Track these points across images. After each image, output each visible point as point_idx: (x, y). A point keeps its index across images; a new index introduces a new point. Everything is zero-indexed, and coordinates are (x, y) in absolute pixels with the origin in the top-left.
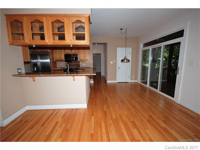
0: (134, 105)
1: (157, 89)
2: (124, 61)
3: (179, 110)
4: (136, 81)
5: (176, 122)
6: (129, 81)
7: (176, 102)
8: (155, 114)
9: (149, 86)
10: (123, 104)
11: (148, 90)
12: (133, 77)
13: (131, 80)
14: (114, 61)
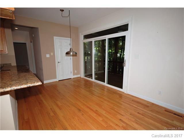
0: (96, 110)
1: (104, 82)
2: (70, 54)
3: (132, 100)
4: (79, 76)
5: (143, 118)
6: (72, 76)
7: (125, 93)
8: (123, 115)
9: (95, 80)
10: (83, 114)
11: (94, 84)
12: (76, 72)
13: (73, 75)
14: (52, 54)
